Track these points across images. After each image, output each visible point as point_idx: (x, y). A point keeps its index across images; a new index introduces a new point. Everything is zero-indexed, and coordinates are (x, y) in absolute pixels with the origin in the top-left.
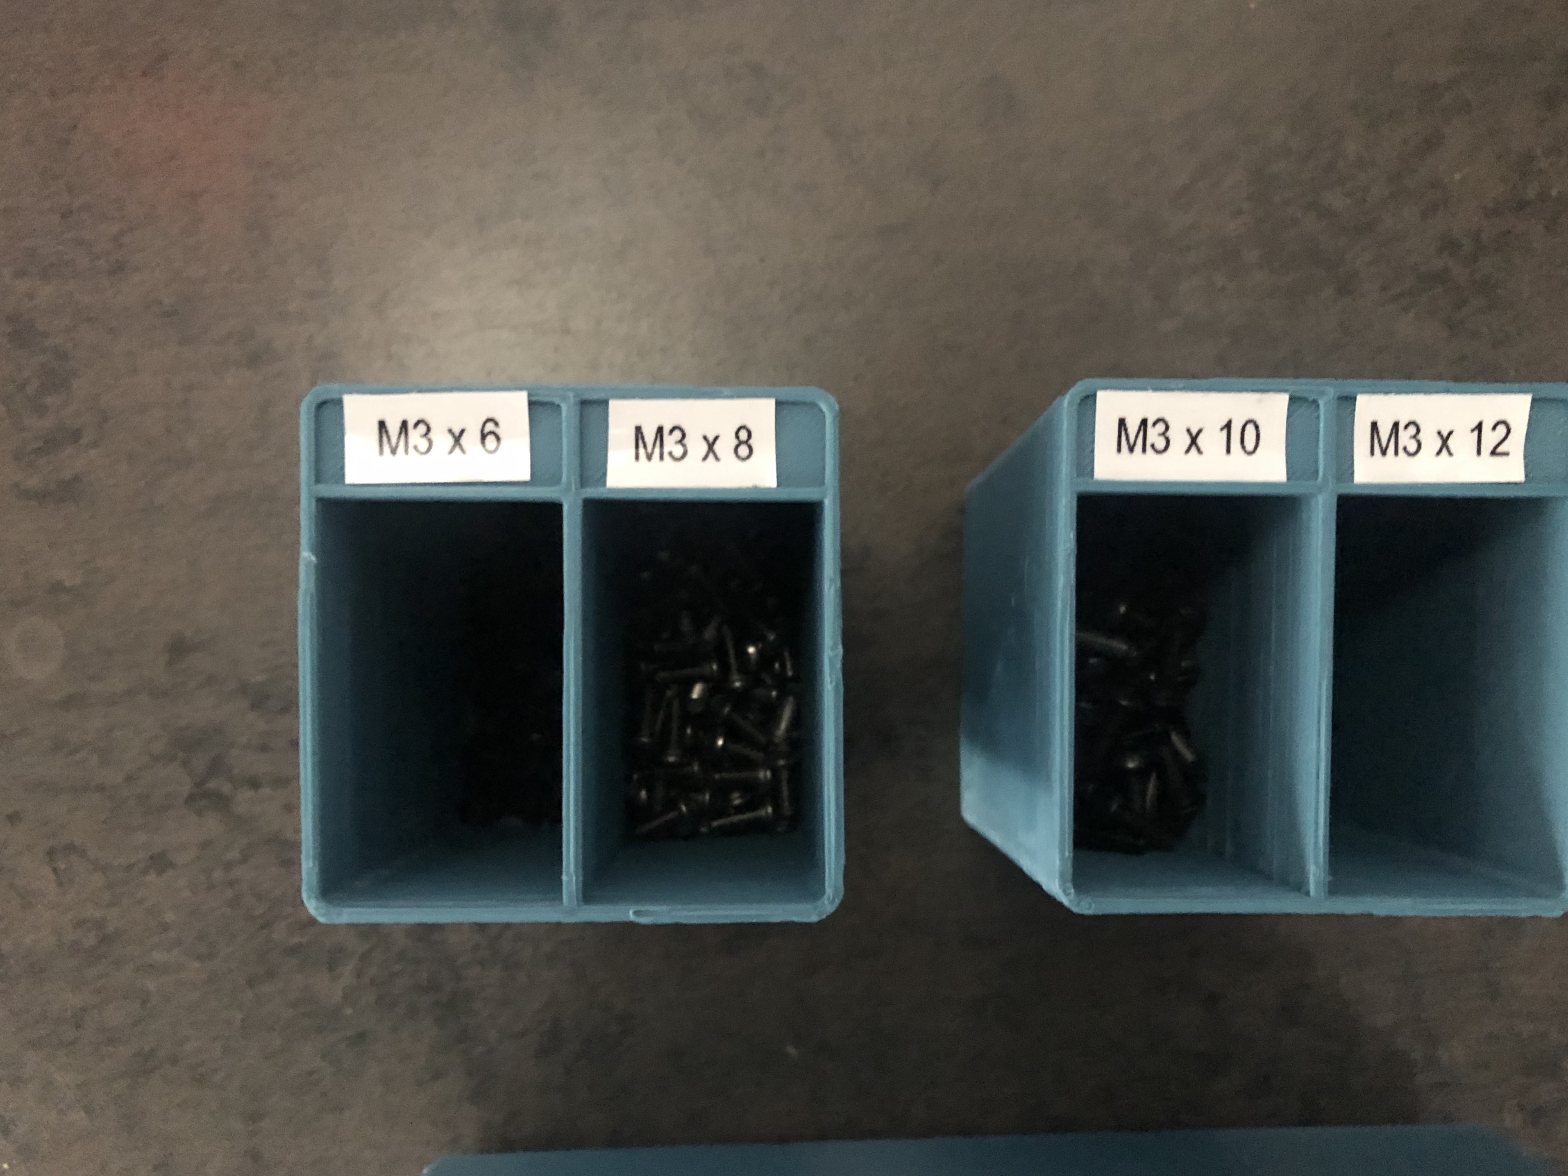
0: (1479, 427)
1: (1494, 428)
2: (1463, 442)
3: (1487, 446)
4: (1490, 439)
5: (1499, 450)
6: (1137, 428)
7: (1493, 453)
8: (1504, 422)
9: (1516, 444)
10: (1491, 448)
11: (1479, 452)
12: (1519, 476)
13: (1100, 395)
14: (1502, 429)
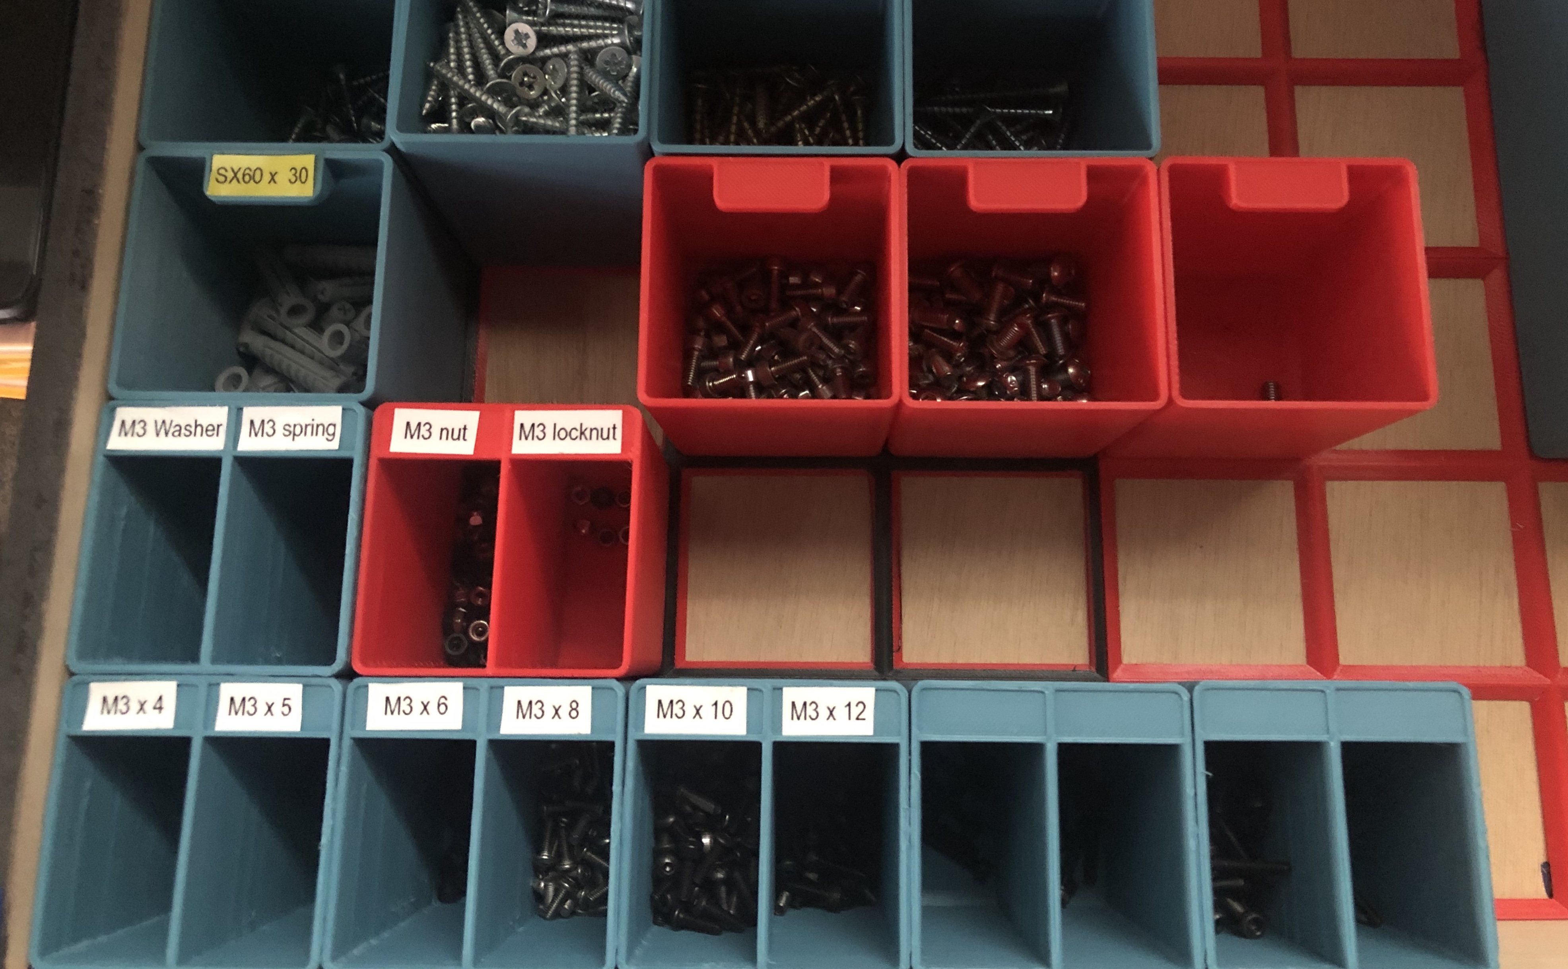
0: (849, 705)
1: (857, 705)
2: (841, 712)
3: (854, 715)
4: (856, 711)
5: (860, 717)
6: (668, 705)
7: (857, 719)
8: (862, 703)
9: (869, 714)
10: (856, 717)
11: (850, 719)
12: (870, 732)
13: (648, 687)
14: (861, 706)
